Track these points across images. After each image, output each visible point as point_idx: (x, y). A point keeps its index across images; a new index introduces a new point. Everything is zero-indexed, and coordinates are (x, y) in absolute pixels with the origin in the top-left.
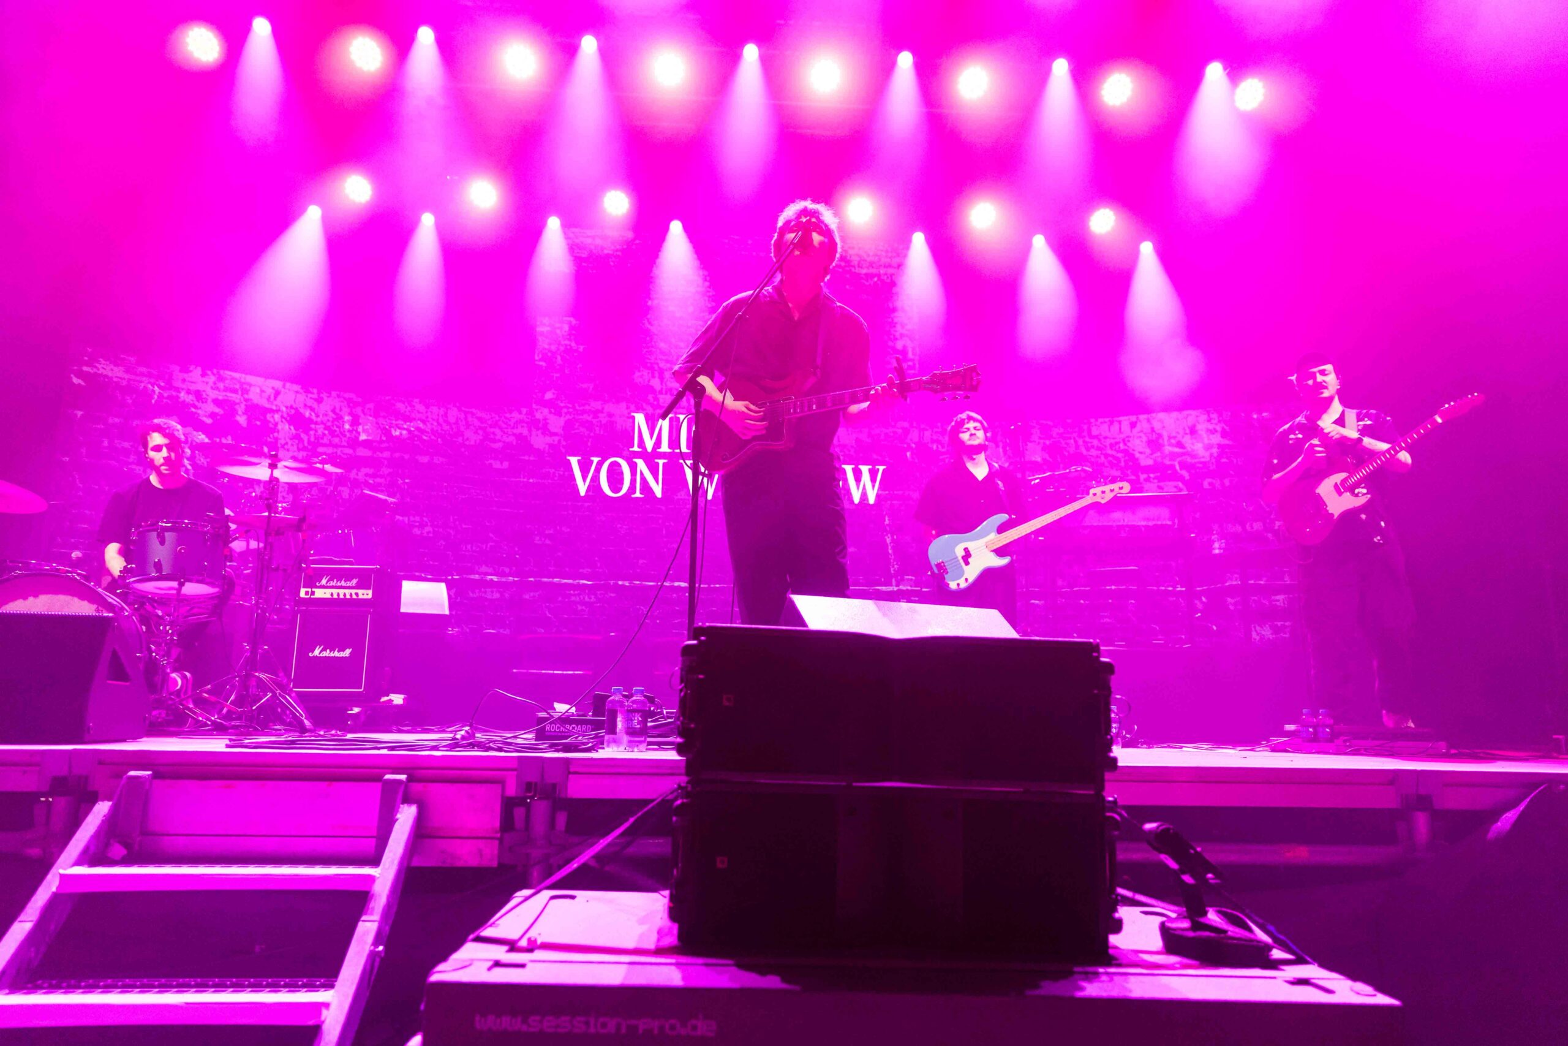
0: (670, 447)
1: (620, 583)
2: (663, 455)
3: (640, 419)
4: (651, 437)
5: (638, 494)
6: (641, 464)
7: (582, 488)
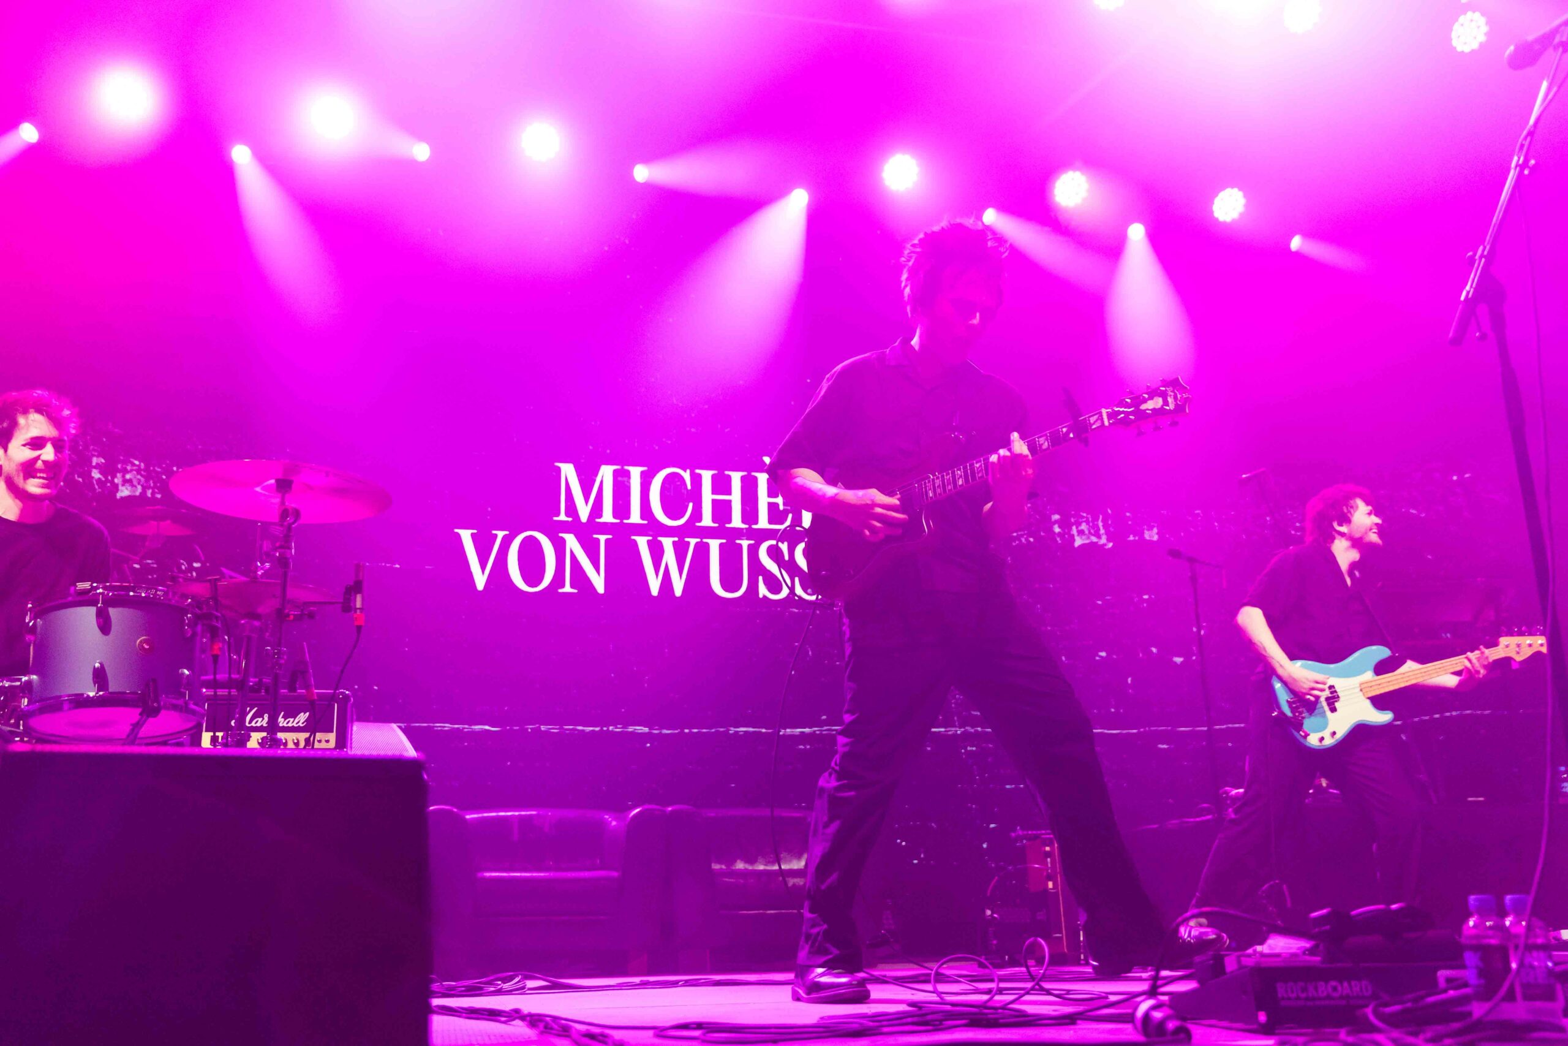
0: (615, 516)
1: (543, 728)
2: (605, 528)
3: (568, 471)
4: (587, 501)
5: (567, 589)
6: (571, 542)
7: (480, 580)
